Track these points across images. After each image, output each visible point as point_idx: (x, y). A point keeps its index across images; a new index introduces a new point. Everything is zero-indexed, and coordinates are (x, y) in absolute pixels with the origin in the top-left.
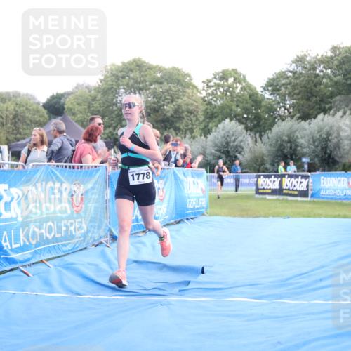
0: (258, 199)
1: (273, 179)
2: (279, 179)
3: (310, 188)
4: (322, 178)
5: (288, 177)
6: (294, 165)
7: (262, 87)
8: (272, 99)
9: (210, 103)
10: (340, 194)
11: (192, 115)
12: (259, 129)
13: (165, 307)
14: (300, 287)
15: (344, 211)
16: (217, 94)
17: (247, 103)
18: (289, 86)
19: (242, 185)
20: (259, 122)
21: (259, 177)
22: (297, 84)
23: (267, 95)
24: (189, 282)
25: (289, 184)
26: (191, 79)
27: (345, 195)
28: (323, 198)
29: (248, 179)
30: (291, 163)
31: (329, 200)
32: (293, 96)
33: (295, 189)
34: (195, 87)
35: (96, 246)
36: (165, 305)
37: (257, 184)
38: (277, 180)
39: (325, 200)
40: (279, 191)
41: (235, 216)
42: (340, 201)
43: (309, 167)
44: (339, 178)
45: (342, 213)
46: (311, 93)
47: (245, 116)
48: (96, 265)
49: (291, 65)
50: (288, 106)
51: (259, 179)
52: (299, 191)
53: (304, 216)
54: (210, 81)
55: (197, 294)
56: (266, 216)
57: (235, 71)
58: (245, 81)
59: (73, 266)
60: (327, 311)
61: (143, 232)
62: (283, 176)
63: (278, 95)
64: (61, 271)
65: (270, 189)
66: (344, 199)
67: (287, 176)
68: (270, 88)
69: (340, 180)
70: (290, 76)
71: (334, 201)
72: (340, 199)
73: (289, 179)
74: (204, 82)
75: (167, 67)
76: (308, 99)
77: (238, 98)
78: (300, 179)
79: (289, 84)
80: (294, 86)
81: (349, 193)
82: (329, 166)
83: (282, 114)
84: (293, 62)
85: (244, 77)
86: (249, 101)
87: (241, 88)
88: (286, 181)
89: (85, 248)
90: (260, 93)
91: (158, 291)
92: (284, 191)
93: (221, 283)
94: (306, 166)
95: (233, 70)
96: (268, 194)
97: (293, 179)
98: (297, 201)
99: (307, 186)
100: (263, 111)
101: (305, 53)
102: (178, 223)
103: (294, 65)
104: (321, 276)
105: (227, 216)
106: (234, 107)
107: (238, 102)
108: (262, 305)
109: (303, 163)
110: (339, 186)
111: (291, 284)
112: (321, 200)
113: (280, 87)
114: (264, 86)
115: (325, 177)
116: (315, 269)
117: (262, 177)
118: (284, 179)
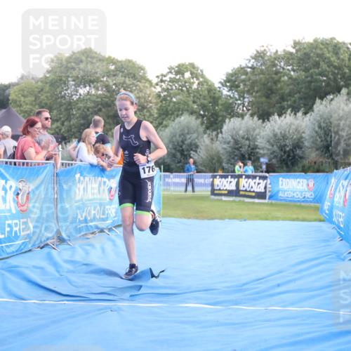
0: (213, 200)
1: (229, 179)
2: (236, 180)
3: (268, 190)
4: (281, 179)
5: (246, 178)
6: (252, 165)
7: (220, 82)
8: (230, 96)
10: (298, 196)
11: (145, 110)
12: (215, 126)
13: (115, 313)
14: (258, 293)
15: (302, 215)
16: (172, 89)
17: (205, 99)
18: (248, 83)
19: (197, 186)
20: (217, 120)
21: (214, 177)
22: (256, 81)
23: (225, 92)
24: (141, 287)
26: (144, 73)
27: (304, 197)
28: (281, 200)
29: (203, 180)
30: (249, 163)
31: (288, 203)
32: (252, 93)
33: (252, 190)
34: (150, 82)
35: (41, 248)
36: (116, 311)
37: (212, 185)
38: (234, 181)
39: (283, 202)
40: (236, 193)
41: (189, 218)
42: (299, 204)
44: (298, 180)
45: (300, 217)
46: (271, 90)
47: (202, 112)
48: (42, 268)
49: (250, 61)
50: (246, 104)
51: (215, 179)
52: (257, 192)
53: (261, 219)
54: (163, 75)
56: (222, 218)
57: (192, 65)
58: (203, 76)
59: (17, 269)
60: (284, 318)
61: (93, 233)
62: (240, 176)
63: (236, 91)
64: (3, 274)
65: (226, 190)
66: (303, 202)
67: (244, 177)
68: (228, 84)
69: (299, 182)
70: (249, 72)
71: (292, 204)
72: (299, 201)
73: (246, 180)
74: (158, 77)
75: (120, 59)
76: (268, 97)
77: (196, 94)
78: (257, 180)
79: (248, 80)
80: (254, 83)
81: (308, 195)
82: (287, 166)
83: (241, 112)
84: (253, 58)
85: (202, 71)
86: (207, 97)
87: (199, 84)
88: (243, 181)
89: (30, 251)
90: (218, 89)
91: (106, 296)
92: (241, 193)
93: (174, 288)
94: (264, 167)
95: (190, 64)
96: (224, 195)
97: (250, 180)
98: (253, 203)
99: (265, 188)
100: (221, 110)
101: (265, 48)
103: (254, 60)
104: (279, 282)
105: (181, 217)
106: (191, 103)
107: (195, 98)
108: (218, 311)
109: (261, 163)
110: (298, 188)
111: (248, 289)
112: (279, 202)
113: (239, 83)
114: (222, 81)
115: (284, 178)
116: (272, 275)
117: (218, 177)
118: (241, 179)
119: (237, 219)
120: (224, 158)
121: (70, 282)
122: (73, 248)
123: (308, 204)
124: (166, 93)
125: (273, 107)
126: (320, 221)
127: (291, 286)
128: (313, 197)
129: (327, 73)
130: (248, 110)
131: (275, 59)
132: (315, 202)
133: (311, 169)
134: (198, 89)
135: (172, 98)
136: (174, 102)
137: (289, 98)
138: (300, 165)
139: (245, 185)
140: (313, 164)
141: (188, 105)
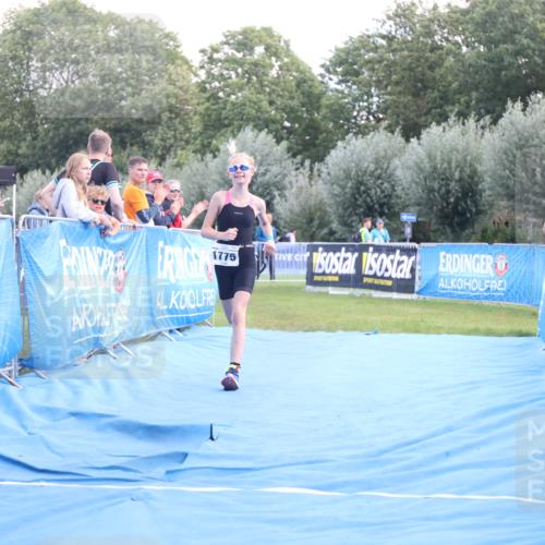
0: (310, 293)
1: (343, 254)
2: (356, 255)
3: (417, 275)
4: (442, 254)
5: (375, 251)
7: (323, 66)
8: (342, 92)
9: (214, 97)
10: (476, 287)
11: (178, 120)
12: (313, 150)
13: (139, 503)
14: (406, 468)
15: (486, 322)
16: (230, 78)
17: (292, 98)
18: (377, 66)
19: (279, 267)
20: (317, 138)
21: (313, 249)
22: (394, 63)
23: (333, 83)
24: (186, 455)
25: (376, 267)
26: (178, 47)
27: (488, 290)
28: (443, 295)
29: (290, 255)
31: (452, 300)
32: (386, 87)
33: (387, 275)
34: (186, 62)
36: (141, 500)
37: (310, 264)
38: (352, 258)
39: (448, 300)
40: (356, 280)
41: (268, 328)
42: (477, 302)
43: (413, 232)
44: (477, 256)
45: (482, 326)
46: (422, 81)
47: (287, 124)
49: (384, 22)
50: (374, 107)
51: (315, 254)
52: (396, 281)
53: (406, 330)
54: (215, 50)
55: (202, 478)
56: (329, 329)
57: (268, 31)
58: (288, 53)
60: (462, 515)
62: (365, 248)
63: (354, 83)
65: (336, 274)
66: (486, 298)
67: (371, 249)
68: (339, 70)
69: (477, 261)
70: (383, 46)
71: (464, 302)
72: (477, 297)
73: (376, 255)
74: (203, 51)
76: (416, 95)
77: (274, 87)
78: (397, 256)
79: (380, 62)
80: (390, 66)
81: (498, 285)
82: (453, 231)
83: (363, 122)
84: (389, 18)
85: (287, 43)
86: (295, 95)
87: (281, 68)
88: (369, 258)
90: (320, 78)
91: (120, 472)
92: (365, 280)
93: (250, 458)
94: (408, 231)
95: (265, 29)
96: (333, 284)
97: (383, 256)
98: (390, 300)
99: (413, 270)
100: (324, 117)
102: (152, 338)
103: (392, 22)
104: (447, 448)
106: (265, 104)
107: (274, 96)
108: (335, 501)
109: (403, 224)
110: (475, 271)
111: (390, 461)
112: (439, 299)
113: (361, 67)
114: (328, 63)
115: (448, 252)
116: (433, 435)
117: (320, 249)
118: (365, 254)
119: (361, 331)
120: (333, 213)
121: (48, 446)
122: (47, 383)
123: (495, 303)
124: (216, 84)
125: (425, 114)
126: (521, 334)
127: (472, 456)
128: (504, 289)
129: (530, 52)
130: (379, 120)
131: (432, 21)
132: (508, 300)
133: (500, 234)
134: (278, 77)
135: (229, 96)
136: (233, 104)
137: (457, 96)
138: (478, 227)
139: (374, 265)
140: (502, 226)
141: (259, 110)
